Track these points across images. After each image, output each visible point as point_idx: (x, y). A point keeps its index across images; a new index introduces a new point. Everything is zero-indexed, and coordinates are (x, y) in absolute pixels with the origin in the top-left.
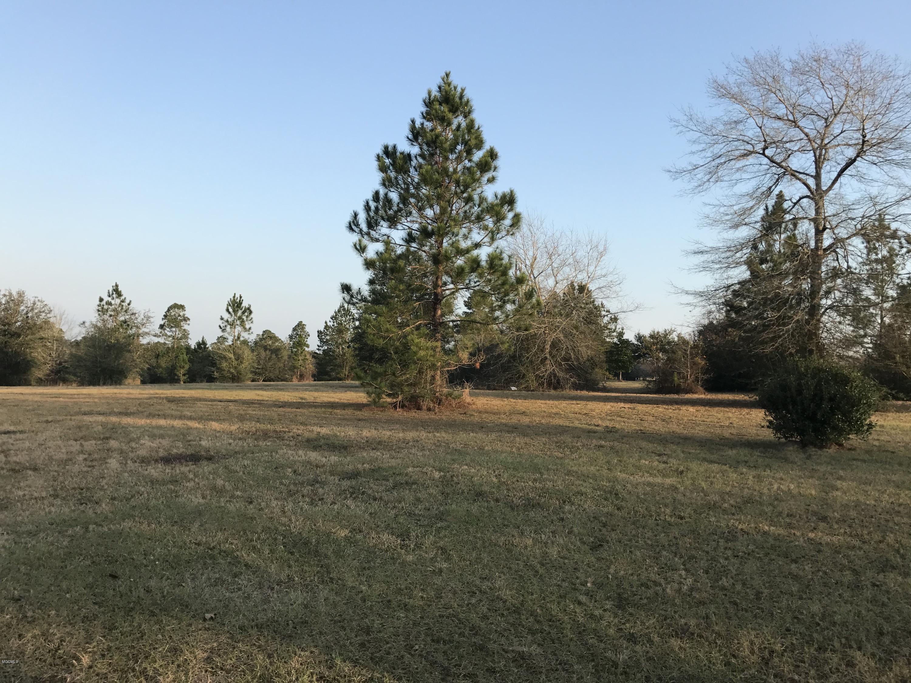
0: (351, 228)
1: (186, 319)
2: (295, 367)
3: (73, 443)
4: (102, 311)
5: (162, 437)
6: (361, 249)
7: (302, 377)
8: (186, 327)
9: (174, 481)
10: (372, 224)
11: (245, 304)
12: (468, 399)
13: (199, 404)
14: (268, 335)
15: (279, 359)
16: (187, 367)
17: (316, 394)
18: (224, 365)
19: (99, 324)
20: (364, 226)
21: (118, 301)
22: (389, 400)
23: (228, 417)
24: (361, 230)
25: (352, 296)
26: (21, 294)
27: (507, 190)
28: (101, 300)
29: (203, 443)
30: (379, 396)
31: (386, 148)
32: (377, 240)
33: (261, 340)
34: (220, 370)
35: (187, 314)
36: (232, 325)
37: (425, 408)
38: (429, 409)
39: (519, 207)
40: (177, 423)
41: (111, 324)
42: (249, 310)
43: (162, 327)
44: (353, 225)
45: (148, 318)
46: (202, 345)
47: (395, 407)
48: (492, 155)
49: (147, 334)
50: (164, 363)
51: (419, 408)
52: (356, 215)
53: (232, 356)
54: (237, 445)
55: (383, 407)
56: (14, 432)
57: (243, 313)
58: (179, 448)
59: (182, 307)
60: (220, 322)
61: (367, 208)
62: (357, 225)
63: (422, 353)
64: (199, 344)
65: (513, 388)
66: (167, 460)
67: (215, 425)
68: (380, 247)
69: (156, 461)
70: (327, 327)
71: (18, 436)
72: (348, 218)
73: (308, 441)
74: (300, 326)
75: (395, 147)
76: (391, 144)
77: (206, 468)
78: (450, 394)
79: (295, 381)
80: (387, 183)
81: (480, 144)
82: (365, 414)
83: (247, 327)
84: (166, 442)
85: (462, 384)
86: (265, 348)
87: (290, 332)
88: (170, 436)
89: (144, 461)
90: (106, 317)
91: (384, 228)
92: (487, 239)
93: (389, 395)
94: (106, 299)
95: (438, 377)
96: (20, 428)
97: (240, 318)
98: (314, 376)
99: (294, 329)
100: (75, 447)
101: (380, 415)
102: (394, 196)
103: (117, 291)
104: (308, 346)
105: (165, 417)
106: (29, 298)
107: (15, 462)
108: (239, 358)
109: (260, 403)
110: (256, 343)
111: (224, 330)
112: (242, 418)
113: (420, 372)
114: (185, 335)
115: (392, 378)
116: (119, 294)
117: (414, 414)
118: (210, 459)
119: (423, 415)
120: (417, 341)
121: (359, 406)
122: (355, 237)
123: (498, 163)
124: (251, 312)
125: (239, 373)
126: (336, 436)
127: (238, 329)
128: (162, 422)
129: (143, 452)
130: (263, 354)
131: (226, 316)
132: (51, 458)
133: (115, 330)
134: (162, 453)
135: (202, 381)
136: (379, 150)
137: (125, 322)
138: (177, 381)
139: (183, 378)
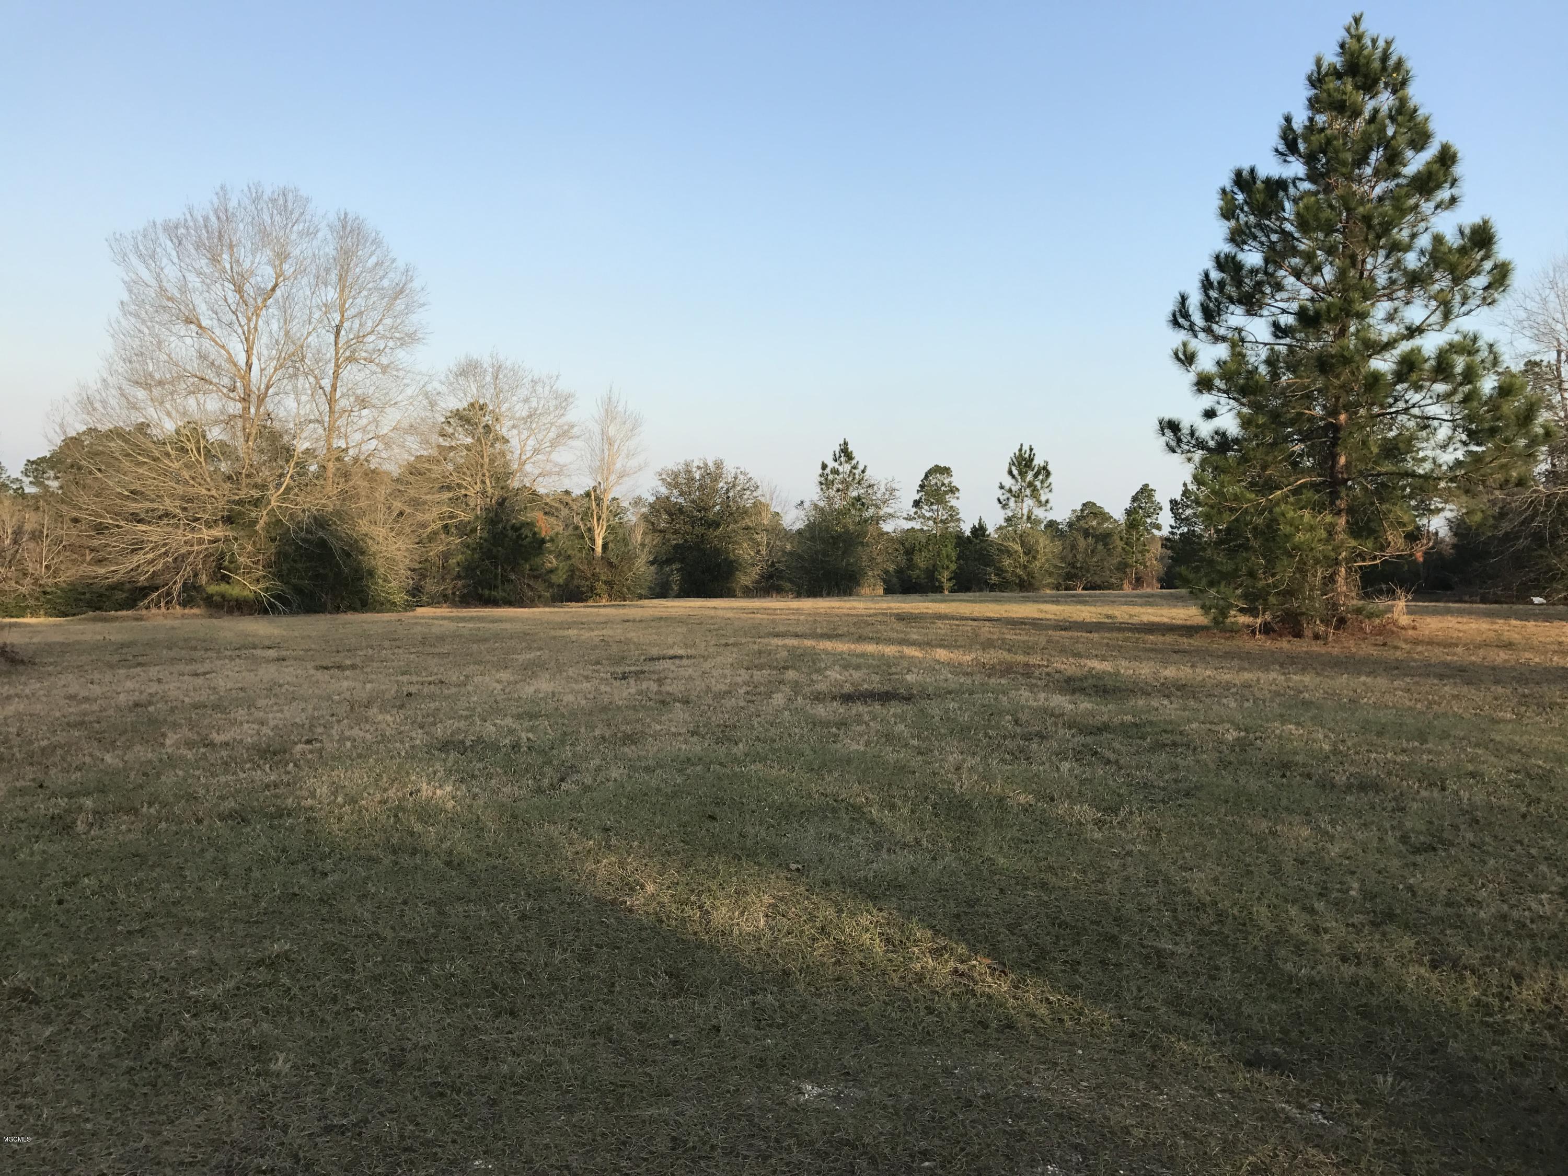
0: (1175, 323)
1: (953, 490)
2: (1126, 565)
3: (744, 672)
4: (826, 483)
6: (1186, 358)
7: (1139, 581)
8: (953, 502)
10: (1210, 314)
11: (1038, 462)
12: (1404, 620)
13: (939, 623)
14: (1091, 511)
15: (1109, 552)
16: (953, 567)
17: (1137, 610)
18: (1007, 562)
19: (822, 504)
20: (1198, 318)
21: (847, 467)
22: (1244, 619)
23: (973, 642)
24: (1192, 325)
25: (1179, 441)
26: (719, 465)
27: (1477, 220)
28: (824, 467)
30: (1224, 613)
31: (1239, 174)
32: (1224, 339)
33: (1079, 518)
34: (1000, 571)
35: (956, 480)
36: (1018, 496)
37: (1308, 633)
38: (1317, 637)
39: (1503, 251)
40: (889, 649)
41: (839, 504)
42: (1045, 471)
43: (917, 504)
44: (1180, 317)
45: (892, 491)
46: (979, 531)
47: (1253, 632)
48: (1447, 158)
49: (891, 516)
50: (921, 561)
51: (1298, 635)
52: (1184, 299)
53: (1018, 547)
55: (1233, 631)
56: (681, 657)
57: (1036, 476)
58: (872, 684)
59: (946, 471)
60: (999, 493)
61: (1207, 283)
62: (1186, 316)
63: (1300, 537)
64: (975, 531)
65: (1537, 600)
67: (942, 654)
68: (1222, 351)
69: (832, 699)
70: (1186, 493)
71: (685, 662)
72: (1171, 305)
73: (1067, 679)
74: (1145, 492)
75: (1252, 171)
76: (1246, 166)
78: (1359, 611)
79: (1127, 589)
80: (1238, 237)
81: (1420, 139)
82: (1196, 642)
83: (1043, 499)
84: (857, 676)
85: (1391, 593)
86: (1086, 533)
87: (1127, 504)
88: (866, 667)
89: (817, 700)
90: (832, 493)
91: (1235, 317)
92: (1437, 317)
93: (1242, 611)
94: (831, 464)
95: (1340, 580)
96: (690, 652)
97: (1030, 484)
98: (1160, 580)
99: (1135, 499)
100: (744, 677)
101: (1221, 644)
102: (1252, 258)
103: (845, 453)
104: (1159, 527)
105: (878, 640)
106: (730, 469)
107: (667, 696)
108: (1030, 551)
109: (1035, 624)
110: (1070, 525)
111: (1005, 506)
112: (988, 645)
113: (1301, 570)
114: (953, 515)
115: (1248, 581)
116: (849, 457)
117: (1284, 644)
119: (1303, 646)
120: (1291, 514)
121: (1189, 630)
122: (1179, 337)
123: (1458, 170)
124: (1048, 474)
125: (1031, 575)
127: (1029, 502)
128: (870, 647)
129: (821, 688)
130: (1082, 543)
131: (1008, 482)
132: (708, 691)
133: (843, 513)
134: (846, 690)
135: (981, 590)
136: (1226, 181)
137: (858, 499)
138: (939, 590)
139: (947, 585)
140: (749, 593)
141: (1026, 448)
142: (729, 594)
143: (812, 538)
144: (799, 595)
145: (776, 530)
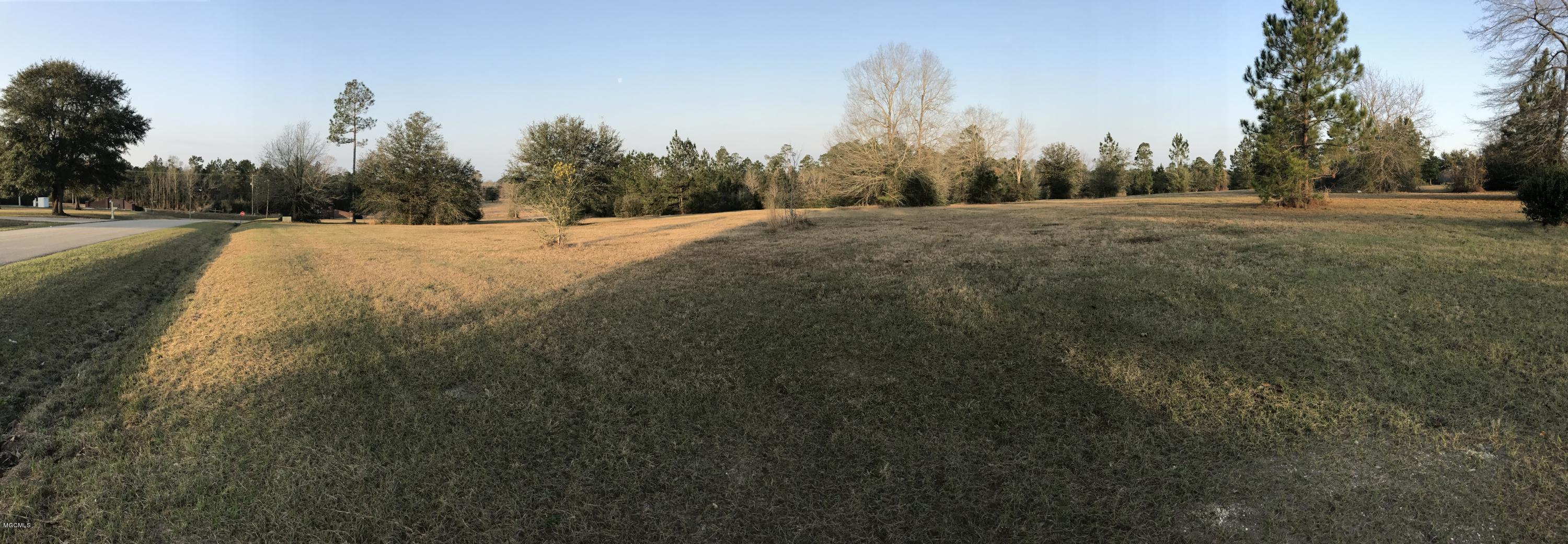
0: (1246, 79)
1: (1150, 153)
2: (1216, 181)
3: (1085, 231)
4: (1102, 151)
5: (1132, 227)
6: (1253, 94)
7: (1221, 187)
8: (1150, 158)
9: (1135, 254)
10: (1260, 75)
11: (1184, 140)
12: (1329, 200)
13: (1156, 206)
14: (1200, 161)
15: (1207, 176)
16: (1152, 184)
17: (1228, 198)
18: (1173, 181)
19: (1101, 160)
20: (1255, 77)
21: (1111, 144)
22: (1274, 200)
23: (1173, 214)
24: (1253, 80)
25: (1248, 129)
26: (1063, 145)
27: (1353, 46)
28: (1101, 144)
29: (1155, 230)
30: (1267, 198)
31: (1269, 17)
32: (1264, 87)
33: (1196, 164)
34: (1171, 185)
35: (1151, 149)
36: (1176, 154)
37: (1298, 206)
38: (1301, 207)
39: (1362, 59)
40: (1142, 219)
41: (1108, 159)
42: (1186, 144)
43: (1136, 158)
44: (1247, 77)
45: (1129, 153)
46: (1160, 169)
47: (1278, 205)
48: (1343, 20)
49: (1129, 163)
50: (1139, 182)
51: (1294, 206)
52: (1249, 69)
53: (1177, 175)
54: (1175, 231)
55: (1271, 205)
56: (1058, 225)
57: (1183, 146)
58: (1141, 234)
59: (1147, 145)
60: (1169, 153)
61: (1257, 64)
62: (1250, 76)
63: (1296, 168)
64: (1159, 169)
65: (1359, 191)
66: (1134, 241)
67: (1164, 219)
68: (1265, 92)
69: (1127, 242)
70: (1236, 153)
71: (1060, 227)
72: (1244, 72)
73: (1220, 228)
74: (1220, 153)
75: (1274, 16)
76: (1272, 14)
77: (1155, 245)
78: (1316, 196)
79: (1217, 191)
80: (1270, 44)
81: (1335, 12)
82: (1258, 210)
83: (1186, 155)
84: (1134, 230)
85: (1324, 189)
86: (1199, 170)
87: (1214, 158)
88: (1136, 226)
89: (1121, 242)
90: (1105, 155)
91: (1268, 78)
92: (1340, 83)
93: (1274, 197)
94: (1104, 143)
95: (1307, 185)
96: (1061, 222)
97: (1181, 149)
98: (1228, 187)
99: (1216, 156)
100: (1086, 233)
101: (1268, 211)
102: (1275, 54)
103: (1109, 138)
104: (1225, 167)
105: (1135, 215)
106: (1068, 146)
107: (1056, 241)
108: (1181, 176)
109: (1193, 205)
110: (1192, 166)
111: (1172, 158)
112: (1180, 215)
113: (1294, 182)
114: (1150, 164)
115: (1276, 186)
116: (1111, 140)
117: (1291, 210)
118: (1158, 240)
119: (1297, 211)
120: (1292, 159)
121: (1254, 206)
122: (1248, 85)
123: (1349, 24)
124: (1188, 145)
125: (1182, 186)
126: (1237, 225)
127: (1180, 157)
128: (1133, 218)
129: (1120, 237)
130: (1197, 173)
131: (1173, 148)
132: (1073, 239)
133: (1110, 163)
134: (1131, 237)
135: (1161, 193)
136: (1265, 20)
137: (1115, 157)
138: (1147, 193)
139: (1150, 191)
140: (1075, 197)
141: (1179, 134)
142: (1067, 197)
143: (1100, 174)
144: (1096, 197)
145: (1085, 171)
